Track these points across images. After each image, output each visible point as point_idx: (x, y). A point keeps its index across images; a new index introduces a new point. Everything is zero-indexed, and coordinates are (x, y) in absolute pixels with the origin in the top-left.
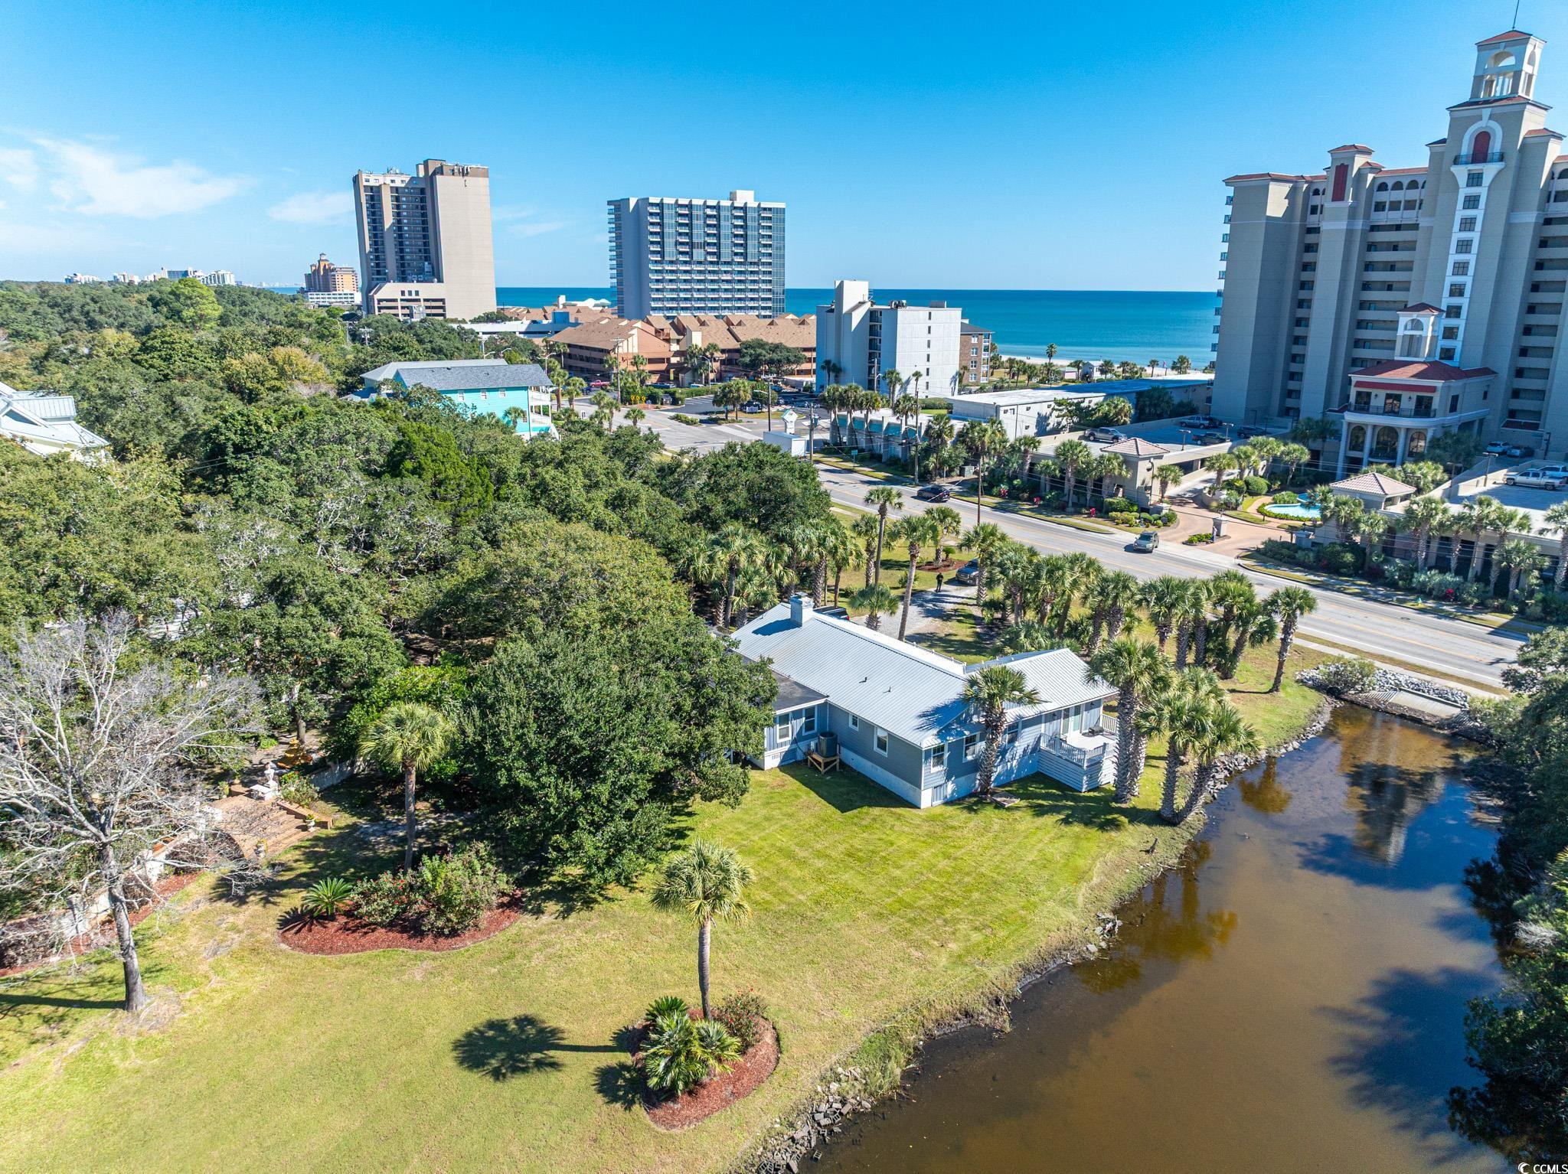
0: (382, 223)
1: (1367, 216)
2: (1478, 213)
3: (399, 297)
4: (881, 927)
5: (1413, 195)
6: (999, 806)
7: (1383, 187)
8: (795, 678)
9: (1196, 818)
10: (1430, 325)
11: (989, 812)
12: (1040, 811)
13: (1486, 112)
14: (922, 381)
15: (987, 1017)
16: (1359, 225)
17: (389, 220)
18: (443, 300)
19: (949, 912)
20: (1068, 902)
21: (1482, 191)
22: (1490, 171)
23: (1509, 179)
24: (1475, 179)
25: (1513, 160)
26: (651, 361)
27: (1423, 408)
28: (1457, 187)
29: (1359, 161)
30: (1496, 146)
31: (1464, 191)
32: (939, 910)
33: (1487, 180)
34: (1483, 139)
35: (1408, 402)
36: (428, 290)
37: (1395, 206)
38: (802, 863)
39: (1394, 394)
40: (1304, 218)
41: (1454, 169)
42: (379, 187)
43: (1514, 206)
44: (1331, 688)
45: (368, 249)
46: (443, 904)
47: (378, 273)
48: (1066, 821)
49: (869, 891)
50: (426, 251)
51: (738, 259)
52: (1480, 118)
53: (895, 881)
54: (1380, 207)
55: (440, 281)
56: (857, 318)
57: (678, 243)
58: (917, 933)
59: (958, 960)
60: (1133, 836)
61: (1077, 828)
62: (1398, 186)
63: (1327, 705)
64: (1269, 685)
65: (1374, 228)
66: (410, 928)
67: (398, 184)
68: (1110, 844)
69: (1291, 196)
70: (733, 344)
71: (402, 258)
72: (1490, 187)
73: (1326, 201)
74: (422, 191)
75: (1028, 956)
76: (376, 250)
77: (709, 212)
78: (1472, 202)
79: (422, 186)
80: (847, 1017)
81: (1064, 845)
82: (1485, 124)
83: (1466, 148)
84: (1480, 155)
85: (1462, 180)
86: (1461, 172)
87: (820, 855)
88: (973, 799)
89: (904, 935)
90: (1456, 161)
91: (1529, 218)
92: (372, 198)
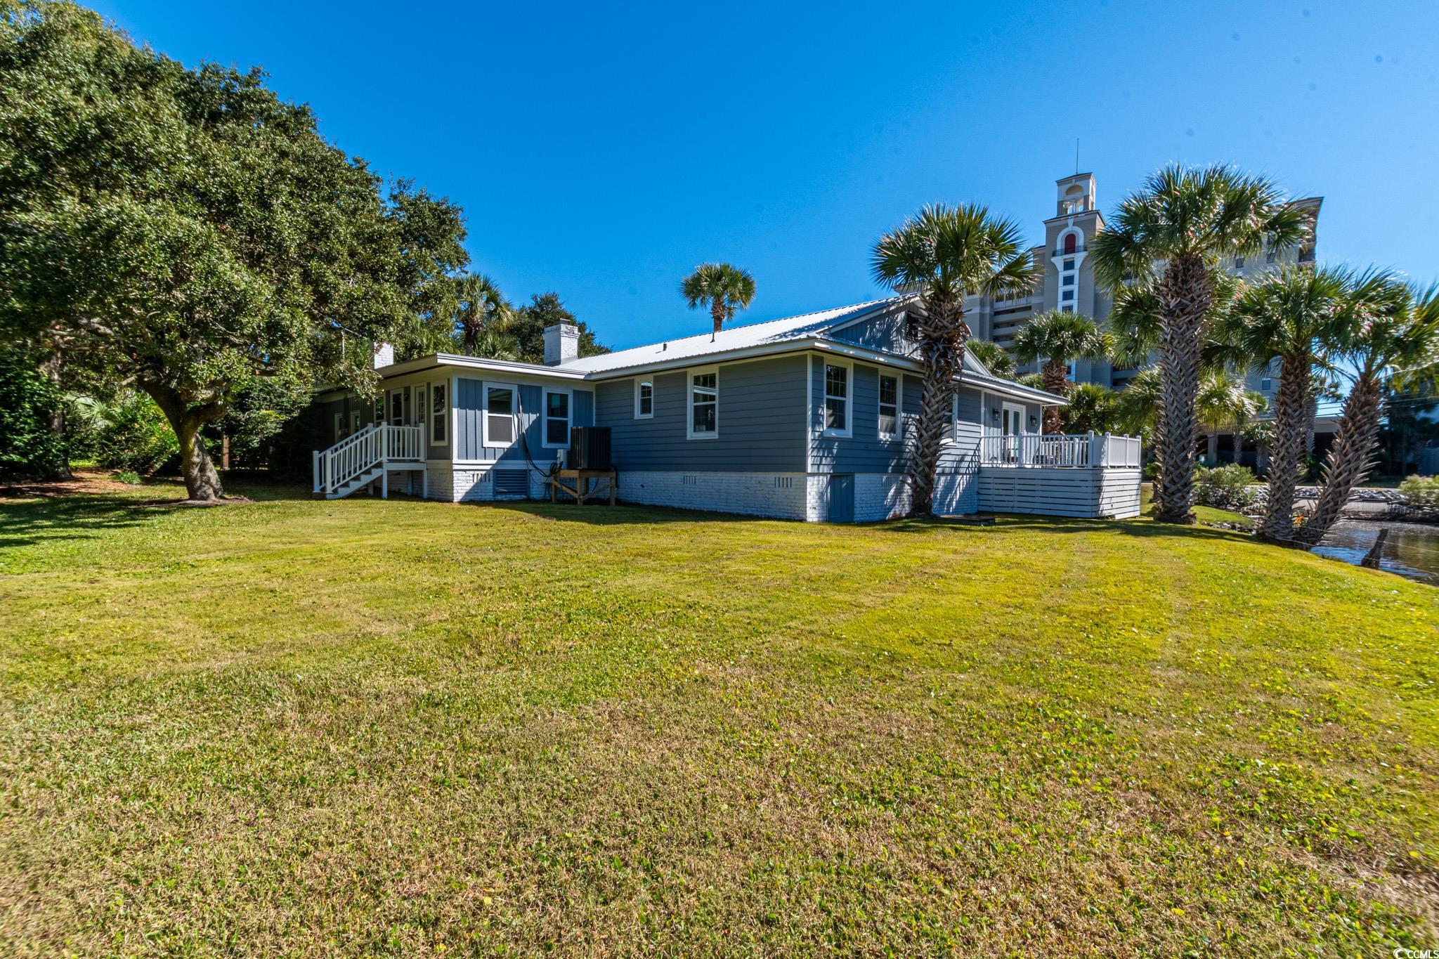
2: (1075, 287)
13: (1070, 222)
21: (1075, 272)
22: (1079, 258)
24: (1069, 265)
28: (1057, 272)
30: (1080, 241)
31: (1063, 274)
33: (1078, 265)
34: (1071, 238)
41: (1053, 260)
52: (1067, 225)
65: (997, 313)
72: (1080, 269)
78: (1069, 280)
82: (1071, 229)
83: (1060, 245)
84: (1070, 248)
86: (1058, 261)
90: (1054, 254)
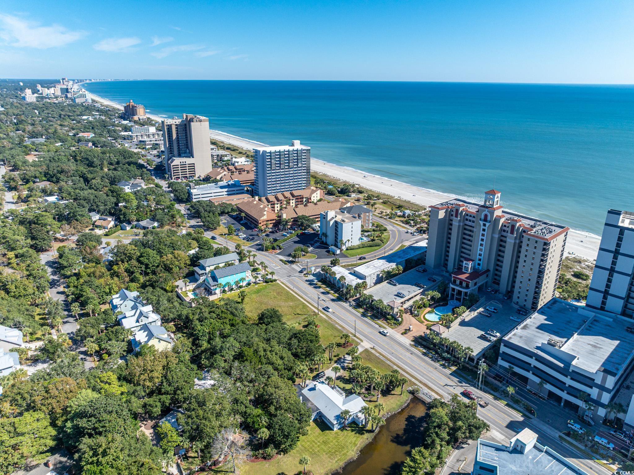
0: (172, 137)
1: (464, 221)
2: (485, 233)
3: (179, 164)
4: (327, 456)
5: (474, 219)
6: (346, 430)
7: (467, 215)
8: (315, 404)
9: (377, 431)
10: (470, 264)
11: (345, 431)
12: (352, 431)
13: (487, 210)
14: (350, 242)
15: (339, 470)
16: (461, 224)
17: (174, 136)
18: (194, 164)
19: (337, 453)
20: (353, 451)
21: (486, 228)
22: (488, 224)
23: (492, 227)
24: (484, 225)
25: (492, 223)
26: (271, 220)
27: (467, 287)
29: (461, 209)
30: (489, 218)
31: (482, 227)
32: (335, 452)
33: (487, 226)
34: (486, 216)
35: (464, 284)
36: (189, 161)
37: (470, 221)
38: (316, 444)
39: (461, 281)
40: (449, 217)
42: (171, 125)
43: (493, 232)
44: (412, 393)
45: (167, 146)
46: (269, 455)
47: (171, 153)
48: (356, 433)
49: (325, 449)
50: (187, 145)
51: (295, 166)
53: (329, 447)
54: (467, 220)
55: (193, 157)
56: (332, 223)
57: (276, 164)
58: (332, 457)
59: (336, 462)
60: (366, 435)
61: (357, 435)
62: (470, 216)
63: (411, 396)
64: (400, 393)
65: (466, 225)
66: (264, 458)
67: (177, 123)
68: (362, 438)
69: (446, 212)
70: (295, 216)
71: (179, 148)
72: (488, 228)
73: (454, 218)
74: (185, 125)
75: (346, 461)
76: (170, 146)
77: (286, 153)
78: (484, 230)
79: (185, 123)
80: (322, 471)
81: (355, 439)
82: (486, 212)
84: (485, 220)
85: (482, 225)
86: (482, 222)
87: (319, 442)
88: (343, 428)
89: (330, 457)
90: (480, 220)
91: (496, 236)
92: (168, 129)
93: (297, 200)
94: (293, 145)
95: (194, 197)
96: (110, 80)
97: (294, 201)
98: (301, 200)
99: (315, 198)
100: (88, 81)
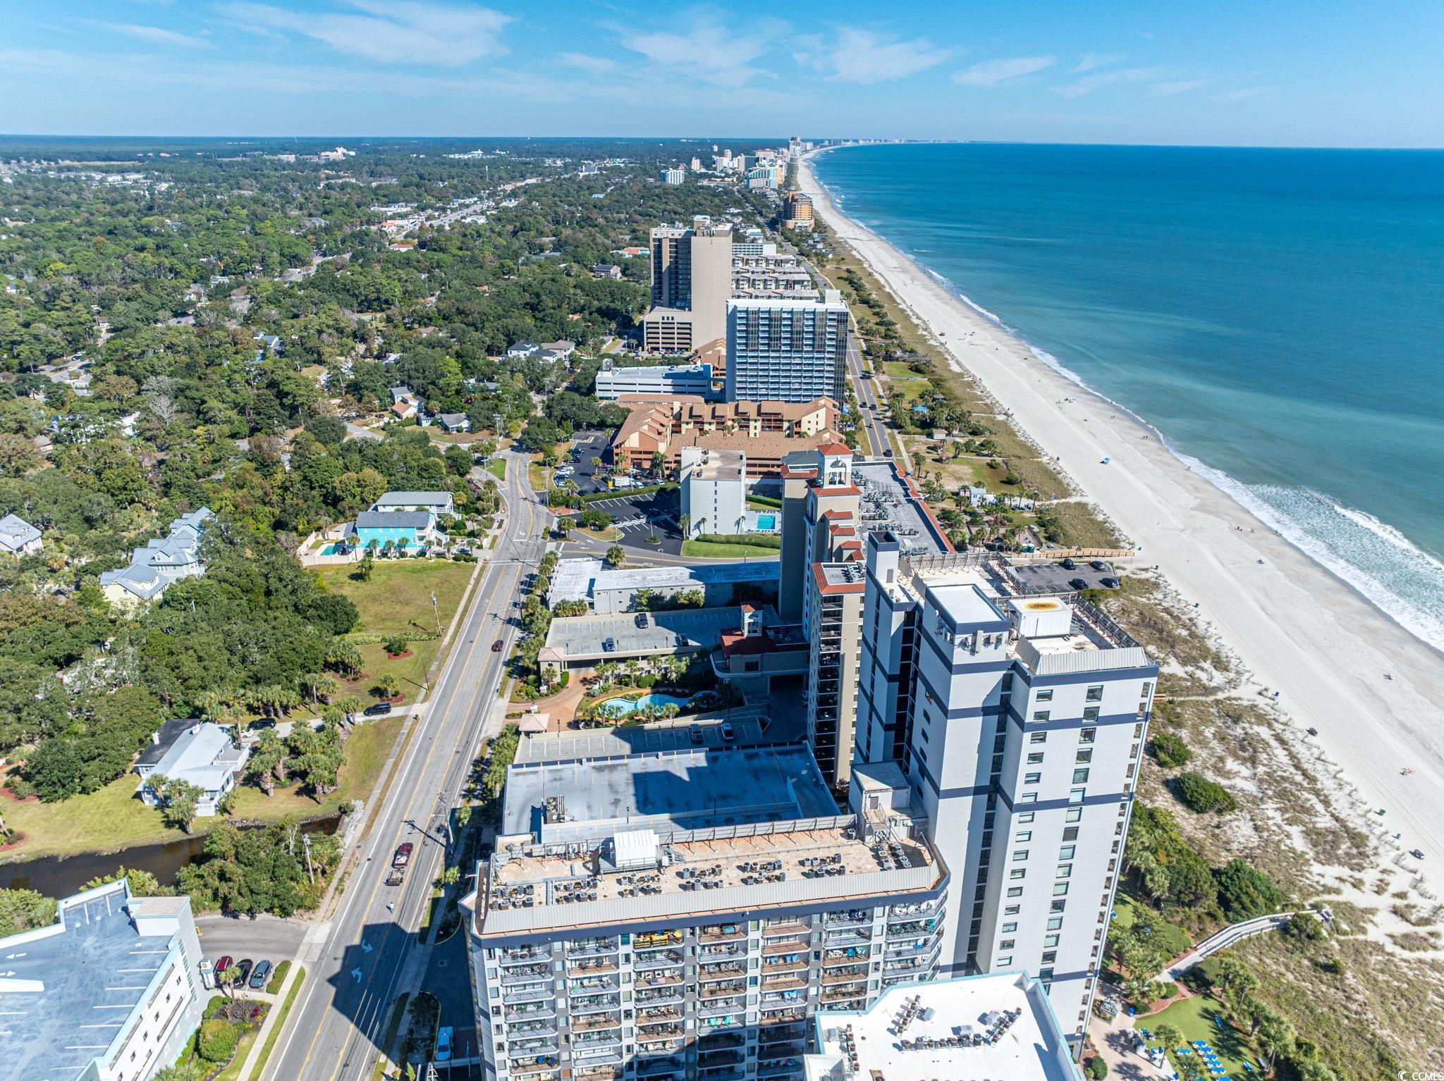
0: (661, 266)
3: (660, 321)
17: (666, 262)
18: (690, 324)
26: (646, 453)
42: (662, 240)
47: (659, 298)
51: (806, 349)
55: (690, 310)
57: (759, 338)
67: (676, 236)
71: (676, 288)
76: (659, 282)
77: (785, 315)
93: (766, 424)
94: (822, 299)
95: (598, 387)
96: (897, 142)
97: (759, 424)
98: (778, 424)
99: (813, 427)
100: (849, 144)
